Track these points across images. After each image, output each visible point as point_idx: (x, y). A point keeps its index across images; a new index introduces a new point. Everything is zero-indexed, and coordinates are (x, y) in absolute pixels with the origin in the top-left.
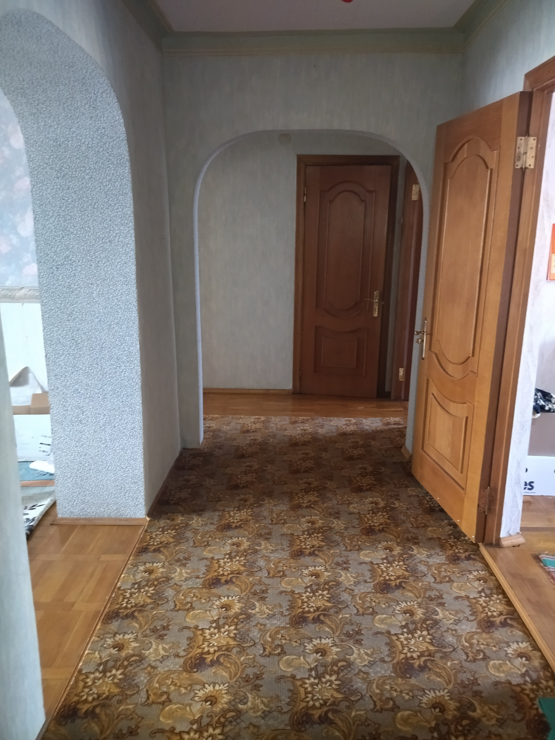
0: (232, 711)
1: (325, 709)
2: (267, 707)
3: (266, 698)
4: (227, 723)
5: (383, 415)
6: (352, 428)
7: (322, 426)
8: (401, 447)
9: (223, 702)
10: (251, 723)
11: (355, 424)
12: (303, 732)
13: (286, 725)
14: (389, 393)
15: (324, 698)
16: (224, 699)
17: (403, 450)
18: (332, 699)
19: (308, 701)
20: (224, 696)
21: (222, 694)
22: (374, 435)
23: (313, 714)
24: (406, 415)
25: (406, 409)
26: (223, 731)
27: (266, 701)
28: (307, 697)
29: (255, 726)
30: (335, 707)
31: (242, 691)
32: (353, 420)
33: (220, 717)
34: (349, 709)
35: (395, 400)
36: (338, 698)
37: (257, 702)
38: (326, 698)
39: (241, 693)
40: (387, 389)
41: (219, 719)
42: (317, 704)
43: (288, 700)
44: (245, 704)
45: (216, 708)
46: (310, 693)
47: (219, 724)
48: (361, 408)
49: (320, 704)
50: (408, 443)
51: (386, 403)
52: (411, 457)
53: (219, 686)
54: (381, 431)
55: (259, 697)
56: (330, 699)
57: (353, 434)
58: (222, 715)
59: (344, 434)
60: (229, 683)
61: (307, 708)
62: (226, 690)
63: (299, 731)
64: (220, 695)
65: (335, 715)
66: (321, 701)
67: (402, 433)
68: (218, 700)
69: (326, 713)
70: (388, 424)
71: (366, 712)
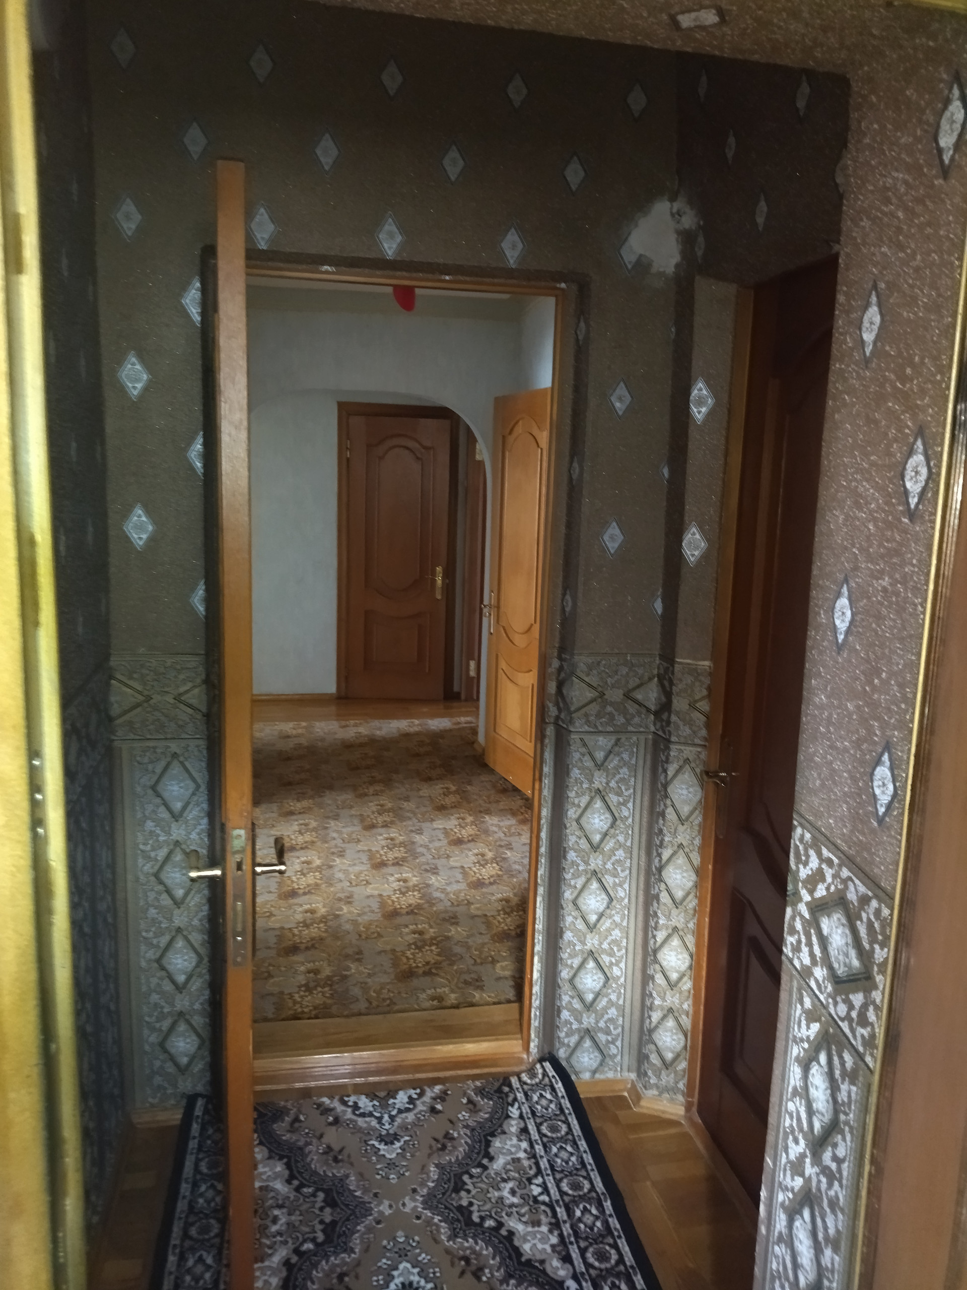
5: (451, 716)
6: (416, 729)
7: (380, 729)
8: (473, 743)
11: (418, 725)
14: (459, 694)
17: (476, 746)
22: (441, 734)
24: (478, 714)
25: (478, 708)
32: (417, 722)
35: (466, 700)
40: (456, 688)
48: (425, 710)
50: (481, 738)
51: (455, 704)
52: (484, 750)
54: (451, 730)
57: (417, 734)
59: (407, 735)
67: (474, 731)
70: (459, 723)
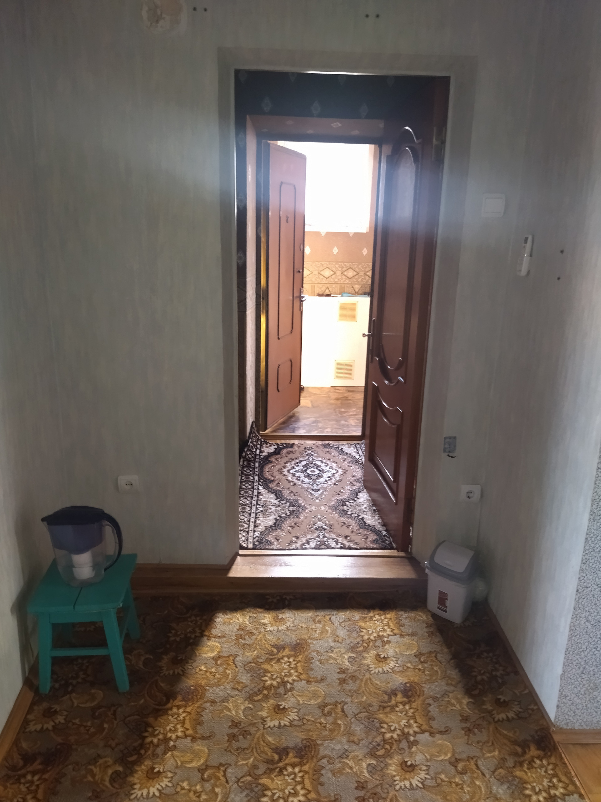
0: (380, 756)
1: (281, 764)
2: (344, 762)
3: (348, 773)
4: (382, 743)
9: (393, 765)
10: (358, 745)
12: (305, 739)
13: (322, 744)
15: (282, 777)
16: (393, 768)
18: (273, 776)
19: (300, 772)
20: (395, 773)
21: (398, 775)
23: (295, 757)
26: (383, 736)
27: (347, 769)
28: (302, 777)
29: (353, 742)
30: (271, 766)
31: (377, 779)
33: (391, 750)
34: (255, 765)
36: (266, 778)
37: (357, 768)
38: (279, 778)
39: (378, 778)
41: (391, 747)
42: (290, 769)
43: (323, 772)
44: (369, 765)
45: (398, 758)
46: (299, 783)
47: (389, 742)
49: (287, 770)
53: (405, 785)
55: (356, 774)
56: (275, 776)
58: (389, 751)
60: (396, 791)
61: (301, 764)
62: (395, 781)
63: (309, 740)
64: (400, 774)
65: (271, 758)
66: (285, 773)
68: (399, 768)
69: (280, 760)
71: (237, 762)
